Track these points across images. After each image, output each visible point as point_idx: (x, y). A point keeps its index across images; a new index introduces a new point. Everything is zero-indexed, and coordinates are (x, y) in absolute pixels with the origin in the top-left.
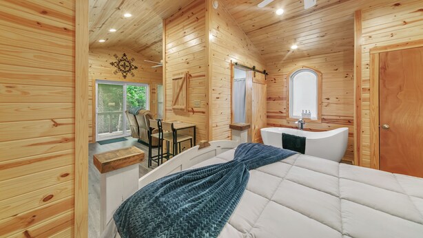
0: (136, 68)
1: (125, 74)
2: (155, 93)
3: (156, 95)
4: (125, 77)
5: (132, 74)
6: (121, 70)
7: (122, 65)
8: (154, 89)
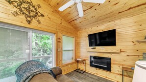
0: (42, 15)
1: (29, 19)
2: (60, 42)
3: (61, 43)
4: (29, 22)
5: (38, 21)
6: (23, 13)
7: (25, 8)
8: (60, 39)
